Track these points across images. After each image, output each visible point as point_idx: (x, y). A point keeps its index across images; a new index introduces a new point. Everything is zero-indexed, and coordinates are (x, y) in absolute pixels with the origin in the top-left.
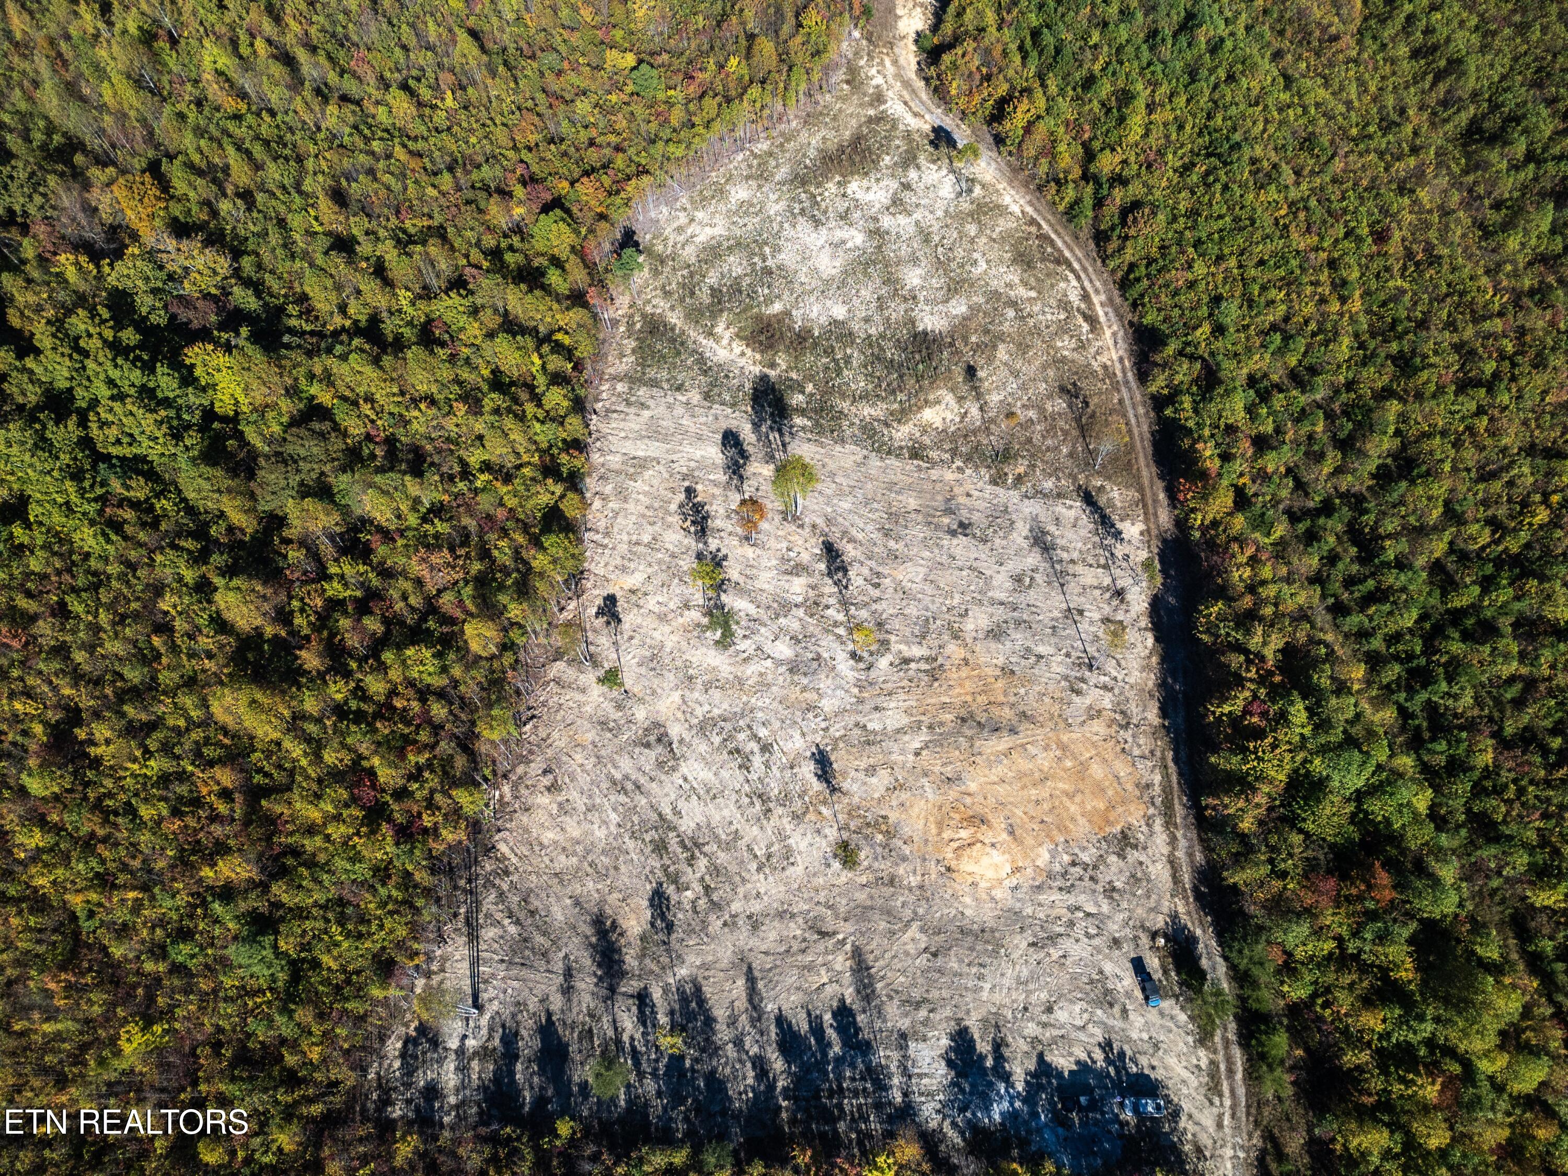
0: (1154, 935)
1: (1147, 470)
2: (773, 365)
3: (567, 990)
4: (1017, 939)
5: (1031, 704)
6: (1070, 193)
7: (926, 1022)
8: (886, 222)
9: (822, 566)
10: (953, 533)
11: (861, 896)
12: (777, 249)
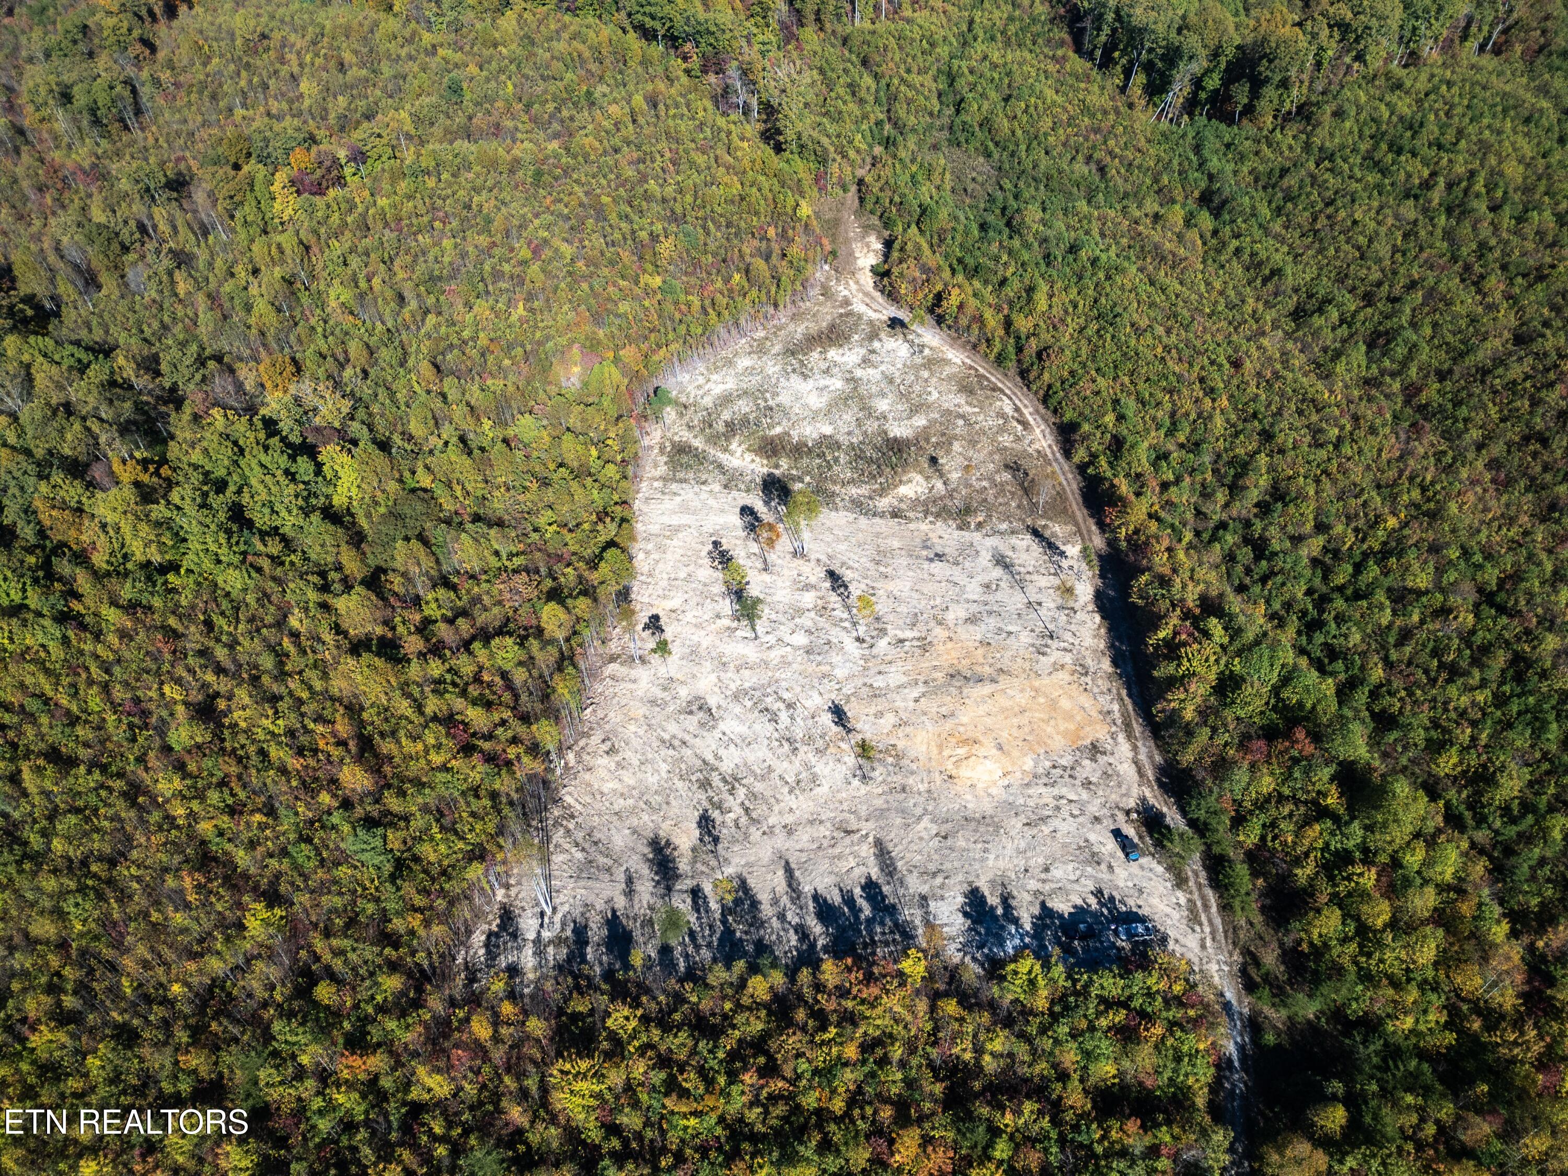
0: (1128, 813)
1: (1080, 512)
2: (777, 466)
3: (629, 892)
4: (1013, 821)
5: (1006, 663)
6: (997, 347)
7: (942, 886)
8: (859, 373)
9: (828, 584)
10: (931, 560)
11: (879, 802)
12: (775, 394)
